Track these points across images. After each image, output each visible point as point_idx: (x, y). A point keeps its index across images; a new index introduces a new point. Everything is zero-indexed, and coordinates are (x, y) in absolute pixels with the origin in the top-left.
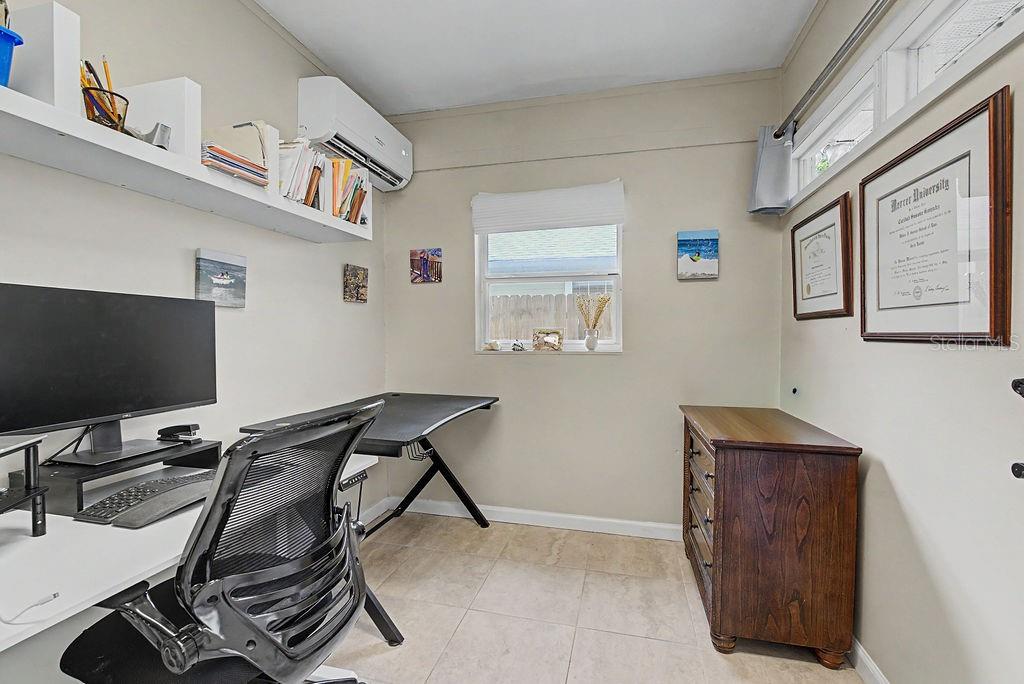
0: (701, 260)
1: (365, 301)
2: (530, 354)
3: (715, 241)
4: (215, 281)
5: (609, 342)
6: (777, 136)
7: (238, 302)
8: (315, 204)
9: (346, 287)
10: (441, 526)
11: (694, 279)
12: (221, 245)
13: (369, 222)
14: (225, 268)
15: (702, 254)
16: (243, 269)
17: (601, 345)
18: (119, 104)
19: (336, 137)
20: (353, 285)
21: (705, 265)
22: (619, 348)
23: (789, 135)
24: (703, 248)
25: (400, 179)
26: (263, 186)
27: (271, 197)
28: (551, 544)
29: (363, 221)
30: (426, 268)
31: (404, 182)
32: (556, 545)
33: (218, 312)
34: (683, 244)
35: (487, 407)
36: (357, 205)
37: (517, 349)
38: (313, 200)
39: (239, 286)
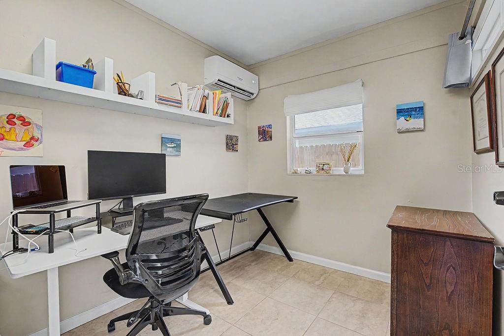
0: (412, 121)
1: (237, 151)
2: (315, 175)
3: (421, 109)
4: (168, 145)
5: (358, 169)
6: (461, 38)
7: (177, 153)
8: (204, 112)
9: (227, 145)
10: (270, 258)
11: (408, 131)
12: (171, 132)
13: (232, 116)
14: (172, 141)
15: (412, 116)
16: (179, 140)
17: (352, 170)
18: (127, 86)
19: (219, 80)
20: (231, 144)
21: (415, 123)
22: (363, 172)
23: (469, 36)
24: (413, 113)
25: (253, 94)
26: (181, 107)
27: (185, 111)
28: (322, 275)
29: (228, 116)
30: (265, 134)
31: (255, 95)
32: (324, 275)
33: (167, 158)
34: (400, 112)
35: (291, 201)
36: (225, 109)
37: (308, 173)
38: (203, 110)
39: (178, 147)
